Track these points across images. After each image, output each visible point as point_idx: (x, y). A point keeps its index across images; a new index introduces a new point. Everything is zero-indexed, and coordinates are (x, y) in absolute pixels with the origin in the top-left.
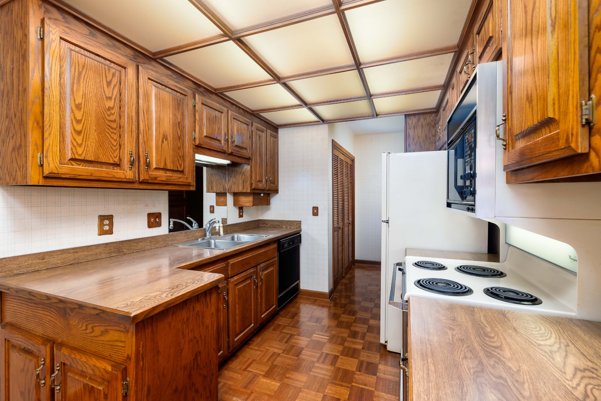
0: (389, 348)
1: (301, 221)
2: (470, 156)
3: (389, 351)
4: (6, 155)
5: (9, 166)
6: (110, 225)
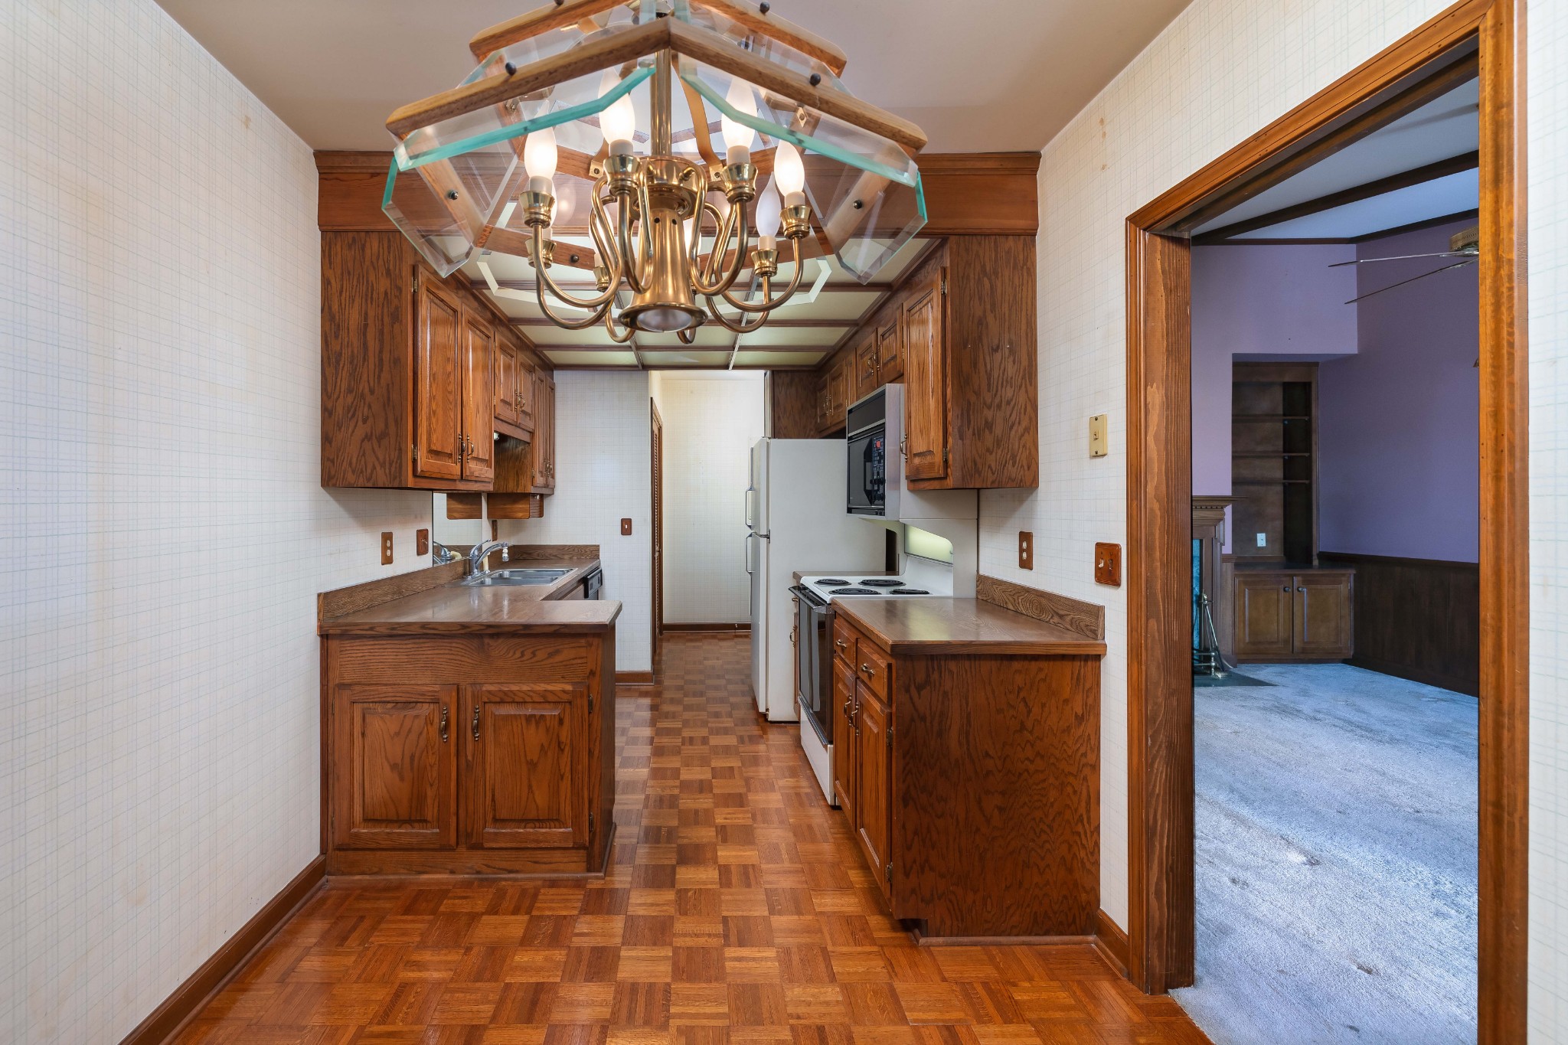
0: (770, 718)
1: (599, 545)
2: (879, 462)
3: (771, 722)
4: (348, 445)
5: (354, 460)
6: (391, 548)
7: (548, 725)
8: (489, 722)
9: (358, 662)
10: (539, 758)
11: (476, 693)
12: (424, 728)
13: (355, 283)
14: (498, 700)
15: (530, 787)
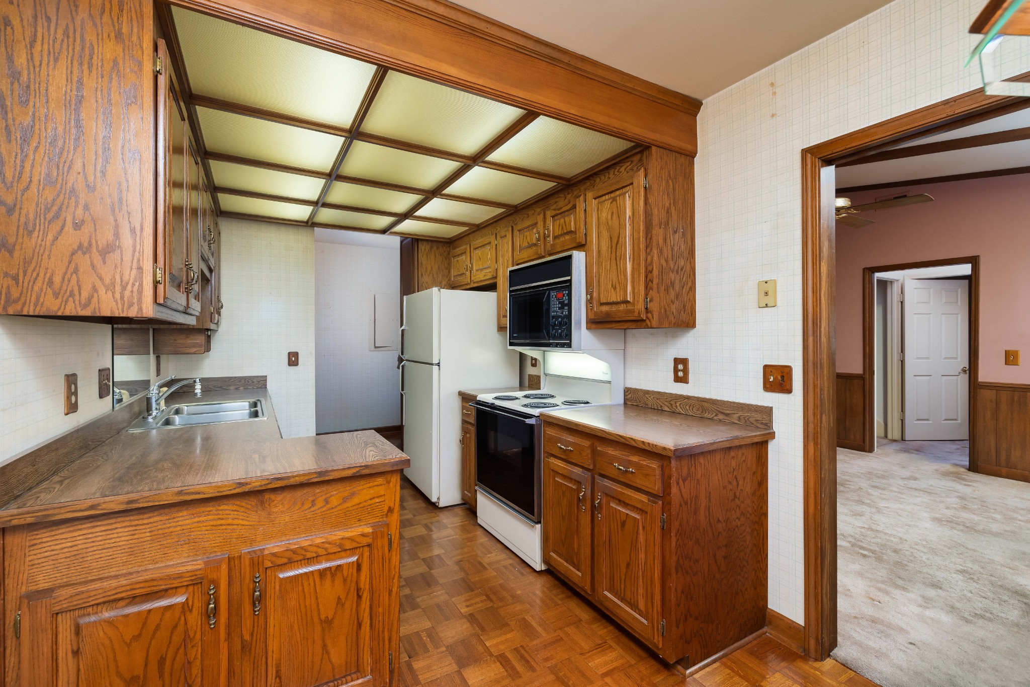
0: (440, 504)
1: (266, 376)
3: (442, 508)
4: (45, 256)
5: (57, 279)
6: (76, 393)
7: (345, 575)
8: (273, 590)
9: (64, 556)
10: (335, 613)
11: (255, 560)
12: (180, 619)
13: (60, 35)
14: (285, 560)
15: (324, 646)
